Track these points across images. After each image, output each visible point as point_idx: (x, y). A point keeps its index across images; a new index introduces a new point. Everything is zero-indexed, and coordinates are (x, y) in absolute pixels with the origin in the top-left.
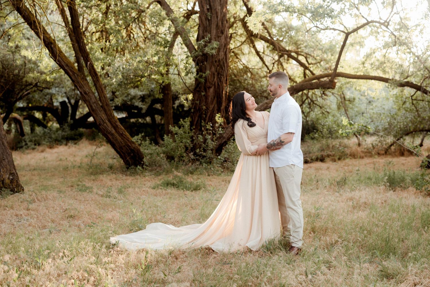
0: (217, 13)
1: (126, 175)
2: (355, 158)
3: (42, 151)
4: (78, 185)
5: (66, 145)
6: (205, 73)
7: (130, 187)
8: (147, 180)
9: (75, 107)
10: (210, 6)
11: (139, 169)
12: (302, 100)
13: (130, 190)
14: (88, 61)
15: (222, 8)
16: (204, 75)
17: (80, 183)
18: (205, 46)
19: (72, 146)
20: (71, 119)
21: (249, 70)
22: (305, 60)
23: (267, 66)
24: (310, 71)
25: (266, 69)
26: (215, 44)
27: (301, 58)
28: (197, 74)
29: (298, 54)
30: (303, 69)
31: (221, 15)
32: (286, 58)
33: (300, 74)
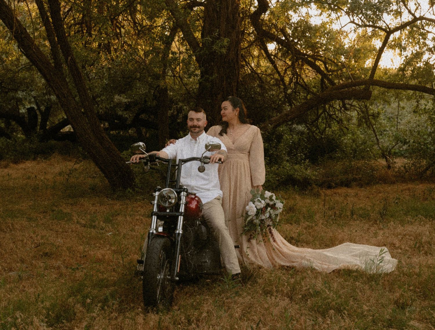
0: (227, 4)
1: (113, 199)
2: (385, 183)
3: (6, 167)
4: (53, 211)
5: (34, 159)
6: (212, 76)
7: (118, 214)
8: (140, 206)
9: (46, 115)
11: (129, 192)
13: (120, 218)
14: (69, 56)
16: (211, 78)
17: (55, 208)
18: (213, 43)
19: (42, 161)
20: (40, 129)
21: (258, 76)
22: (323, 66)
23: (278, 73)
24: (329, 80)
25: (277, 76)
26: (226, 41)
27: (318, 63)
28: (202, 77)
29: (316, 59)
30: (320, 77)
31: (232, 5)
32: (300, 63)
33: (316, 83)
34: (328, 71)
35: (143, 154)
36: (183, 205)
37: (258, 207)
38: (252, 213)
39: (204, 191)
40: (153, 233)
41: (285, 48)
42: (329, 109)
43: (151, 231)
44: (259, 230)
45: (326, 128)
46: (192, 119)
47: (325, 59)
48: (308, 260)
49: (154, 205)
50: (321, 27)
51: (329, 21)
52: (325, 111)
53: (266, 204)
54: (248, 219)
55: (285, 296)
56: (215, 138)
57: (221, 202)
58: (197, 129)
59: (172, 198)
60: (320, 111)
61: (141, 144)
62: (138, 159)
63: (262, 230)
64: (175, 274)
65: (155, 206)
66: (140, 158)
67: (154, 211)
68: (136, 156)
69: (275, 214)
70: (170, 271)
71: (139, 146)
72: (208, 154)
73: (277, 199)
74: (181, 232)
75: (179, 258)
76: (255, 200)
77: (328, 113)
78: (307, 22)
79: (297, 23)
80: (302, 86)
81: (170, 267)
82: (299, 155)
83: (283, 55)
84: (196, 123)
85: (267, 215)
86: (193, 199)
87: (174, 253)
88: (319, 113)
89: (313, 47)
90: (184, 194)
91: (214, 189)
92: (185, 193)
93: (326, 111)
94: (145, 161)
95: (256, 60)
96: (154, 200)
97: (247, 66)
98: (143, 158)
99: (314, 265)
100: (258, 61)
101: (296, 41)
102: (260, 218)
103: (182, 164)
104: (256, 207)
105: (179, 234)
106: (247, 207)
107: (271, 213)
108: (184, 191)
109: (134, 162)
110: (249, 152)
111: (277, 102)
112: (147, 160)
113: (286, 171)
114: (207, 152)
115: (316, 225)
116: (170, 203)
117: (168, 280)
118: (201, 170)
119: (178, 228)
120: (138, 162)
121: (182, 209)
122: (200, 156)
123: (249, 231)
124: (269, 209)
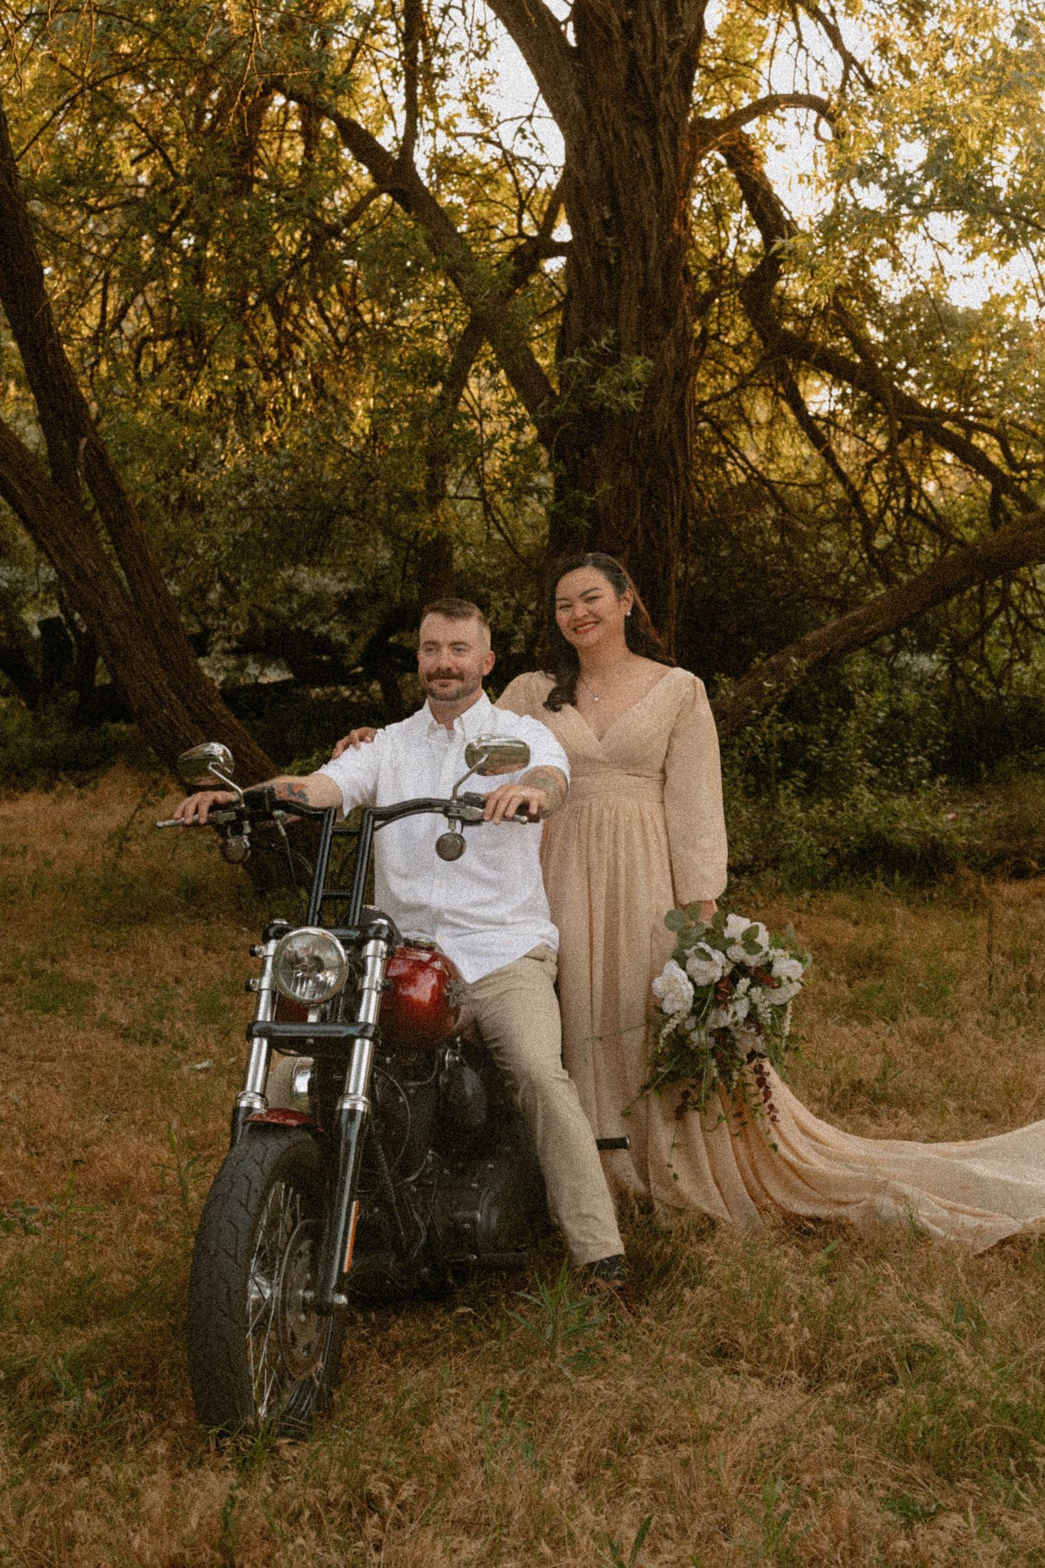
0: (645, 237)
5: (48, 788)
6: (591, 491)
10: (615, 207)
12: (982, 612)
15: (666, 220)
16: (588, 499)
18: (594, 374)
19: (71, 793)
21: (772, 490)
22: (999, 451)
23: (842, 477)
24: (1018, 496)
25: (837, 490)
26: (638, 367)
27: (981, 441)
28: (559, 495)
29: (970, 428)
30: (988, 486)
31: (661, 243)
32: (918, 443)
33: (973, 511)
34: (1015, 467)
35: (224, 787)
36: (374, 994)
37: (701, 981)
38: (677, 1006)
39: (483, 927)
40: (250, 1109)
41: (862, 394)
42: (1022, 596)
43: (244, 1104)
44: (715, 1073)
45: (1012, 661)
46: (434, 646)
47: (1003, 422)
48: (901, 1198)
49: (259, 993)
50: (987, 315)
51: (1013, 293)
52: (1006, 603)
53: (731, 966)
54: (666, 1030)
55: (790, 1367)
56: (527, 719)
57: (552, 968)
58: (455, 685)
59: (326, 964)
60: (993, 605)
61: (217, 749)
62: (204, 809)
63: (725, 1073)
64: (334, 1283)
65: (265, 996)
66: (215, 807)
67: (260, 1018)
68: (198, 796)
69: (772, 1006)
70: (313, 1266)
71: (211, 757)
72: (479, 785)
73: (775, 944)
74: (360, 1107)
75: (349, 1214)
76: (687, 952)
77: (1017, 610)
78: (936, 302)
79: (903, 306)
80: (924, 519)
81: (313, 1250)
82: (912, 760)
83: (858, 416)
84: (447, 659)
85: (742, 1010)
86: (422, 966)
87: (332, 1192)
88: (989, 613)
89: (963, 385)
90: (376, 948)
91: (520, 919)
92: (382, 943)
93: (1012, 604)
94: (230, 815)
95: (761, 437)
96: (262, 974)
97: (731, 455)
98: (227, 806)
99: (924, 1217)
100: (770, 439)
101: (902, 365)
102: (711, 1023)
103: (375, 829)
104: (691, 979)
105: (352, 1112)
106: (658, 984)
107: (755, 1000)
108: (377, 937)
109: (188, 821)
110: (663, 771)
111: (843, 576)
112: (240, 814)
113: (861, 819)
114: (475, 776)
115: (956, 1027)
116: (322, 986)
117: (306, 1307)
118: (449, 849)
119: (351, 1090)
120: (203, 820)
121: (369, 1011)
122: (445, 793)
123: (674, 1076)
124: (744, 983)
